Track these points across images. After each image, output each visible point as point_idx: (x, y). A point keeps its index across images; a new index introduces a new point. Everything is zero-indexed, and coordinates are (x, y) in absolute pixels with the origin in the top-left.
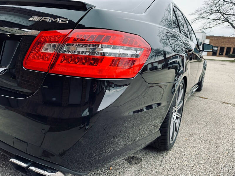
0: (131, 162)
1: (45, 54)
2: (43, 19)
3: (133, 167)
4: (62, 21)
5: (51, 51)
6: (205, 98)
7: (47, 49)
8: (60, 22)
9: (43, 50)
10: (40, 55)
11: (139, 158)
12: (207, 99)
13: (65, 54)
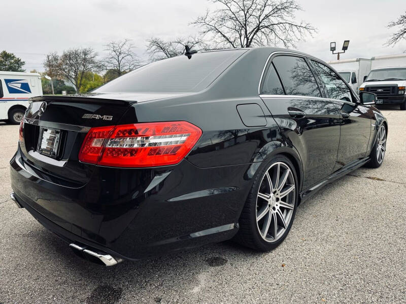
0: (212, 262)
1: (94, 148)
2: (93, 117)
3: (212, 269)
4: (107, 118)
5: (99, 145)
6: (378, 179)
7: (96, 144)
8: (106, 119)
9: (93, 145)
10: (91, 149)
11: (224, 260)
12: (382, 180)
13: (110, 148)
